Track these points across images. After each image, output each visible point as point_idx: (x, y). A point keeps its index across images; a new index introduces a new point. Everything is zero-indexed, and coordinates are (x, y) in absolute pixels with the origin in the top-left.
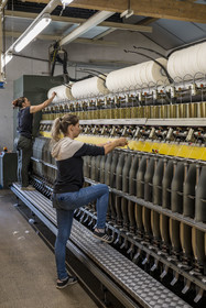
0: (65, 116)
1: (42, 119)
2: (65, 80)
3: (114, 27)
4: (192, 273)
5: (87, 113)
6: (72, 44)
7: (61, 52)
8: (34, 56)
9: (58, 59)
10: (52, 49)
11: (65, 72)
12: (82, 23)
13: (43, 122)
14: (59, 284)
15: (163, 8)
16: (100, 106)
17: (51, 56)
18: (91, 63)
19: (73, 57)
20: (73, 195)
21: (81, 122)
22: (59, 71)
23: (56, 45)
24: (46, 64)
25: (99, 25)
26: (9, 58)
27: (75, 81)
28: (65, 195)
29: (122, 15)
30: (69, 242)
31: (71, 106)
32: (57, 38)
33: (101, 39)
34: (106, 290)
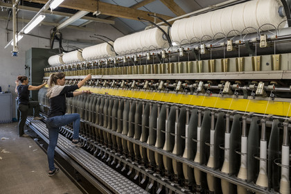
0: (57, 73)
1: (44, 76)
2: (60, 51)
3: (91, 20)
4: (155, 175)
5: (71, 72)
6: (65, 29)
7: (58, 33)
8: (40, 35)
9: (56, 38)
10: (52, 31)
11: (61, 46)
12: (71, 17)
13: (45, 78)
14: (50, 174)
15: (118, 11)
16: (79, 68)
17: (52, 36)
18: (78, 41)
19: (66, 37)
20: (59, 118)
21: (66, 77)
22: (56, 45)
23: (55, 29)
24: (48, 41)
25: (82, 18)
26: (20, 37)
27: (66, 52)
28: (54, 117)
29: (94, 14)
30: (56, 148)
31: (62, 67)
32: (55, 25)
33: (85, 26)
34: (77, 172)
